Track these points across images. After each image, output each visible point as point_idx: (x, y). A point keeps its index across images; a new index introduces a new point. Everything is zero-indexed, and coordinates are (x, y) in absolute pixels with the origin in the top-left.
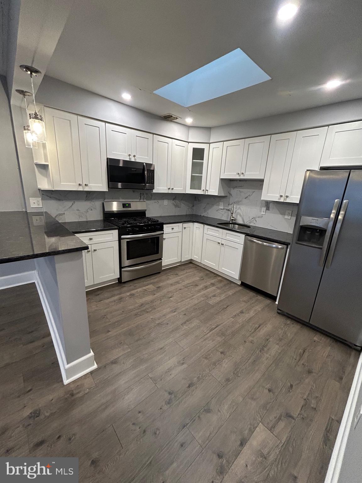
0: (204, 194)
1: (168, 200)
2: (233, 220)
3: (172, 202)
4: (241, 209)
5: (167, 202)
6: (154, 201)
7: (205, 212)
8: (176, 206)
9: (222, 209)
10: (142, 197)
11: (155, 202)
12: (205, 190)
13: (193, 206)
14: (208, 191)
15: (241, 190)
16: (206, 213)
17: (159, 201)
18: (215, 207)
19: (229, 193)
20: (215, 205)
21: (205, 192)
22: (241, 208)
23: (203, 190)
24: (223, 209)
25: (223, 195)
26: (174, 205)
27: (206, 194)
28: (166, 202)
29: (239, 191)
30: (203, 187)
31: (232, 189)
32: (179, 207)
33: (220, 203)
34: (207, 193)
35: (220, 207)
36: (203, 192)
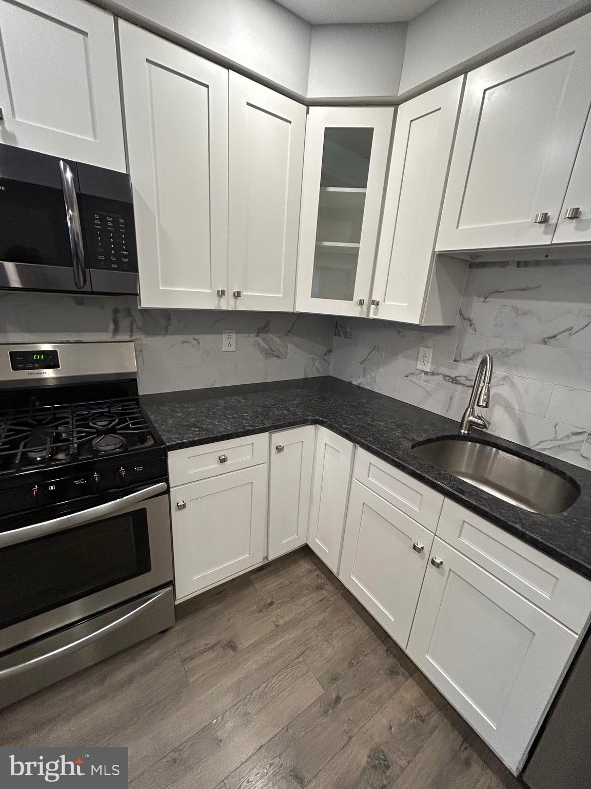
0: (364, 316)
1: (237, 333)
2: (477, 424)
3: (252, 338)
4: (513, 385)
5: (233, 342)
6: (180, 338)
7: (364, 375)
8: (270, 353)
9: (426, 373)
10: (125, 323)
11: (184, 342)
12: (366, 302)
13: (330, 351)
14: (378, 304)
15: (524, 304)
16: (368, 377)
17: (197, 337)
18: (401, 364)
19: (461, 314)
20: (400, 356)
21: (369, 309)
22: (516, 379)
23: (361, 302)
24: (433, 374)
25: (438, 321)
26: (263, 350)
27: (372, 316)
28: (228, 342)
29: (515, 309)
30: (360, 291)
31: (476, 298)
32: (278, 357)
33: (422, 349)
34: (376, 313)
35: (420, 366)
36: (359, 308)
